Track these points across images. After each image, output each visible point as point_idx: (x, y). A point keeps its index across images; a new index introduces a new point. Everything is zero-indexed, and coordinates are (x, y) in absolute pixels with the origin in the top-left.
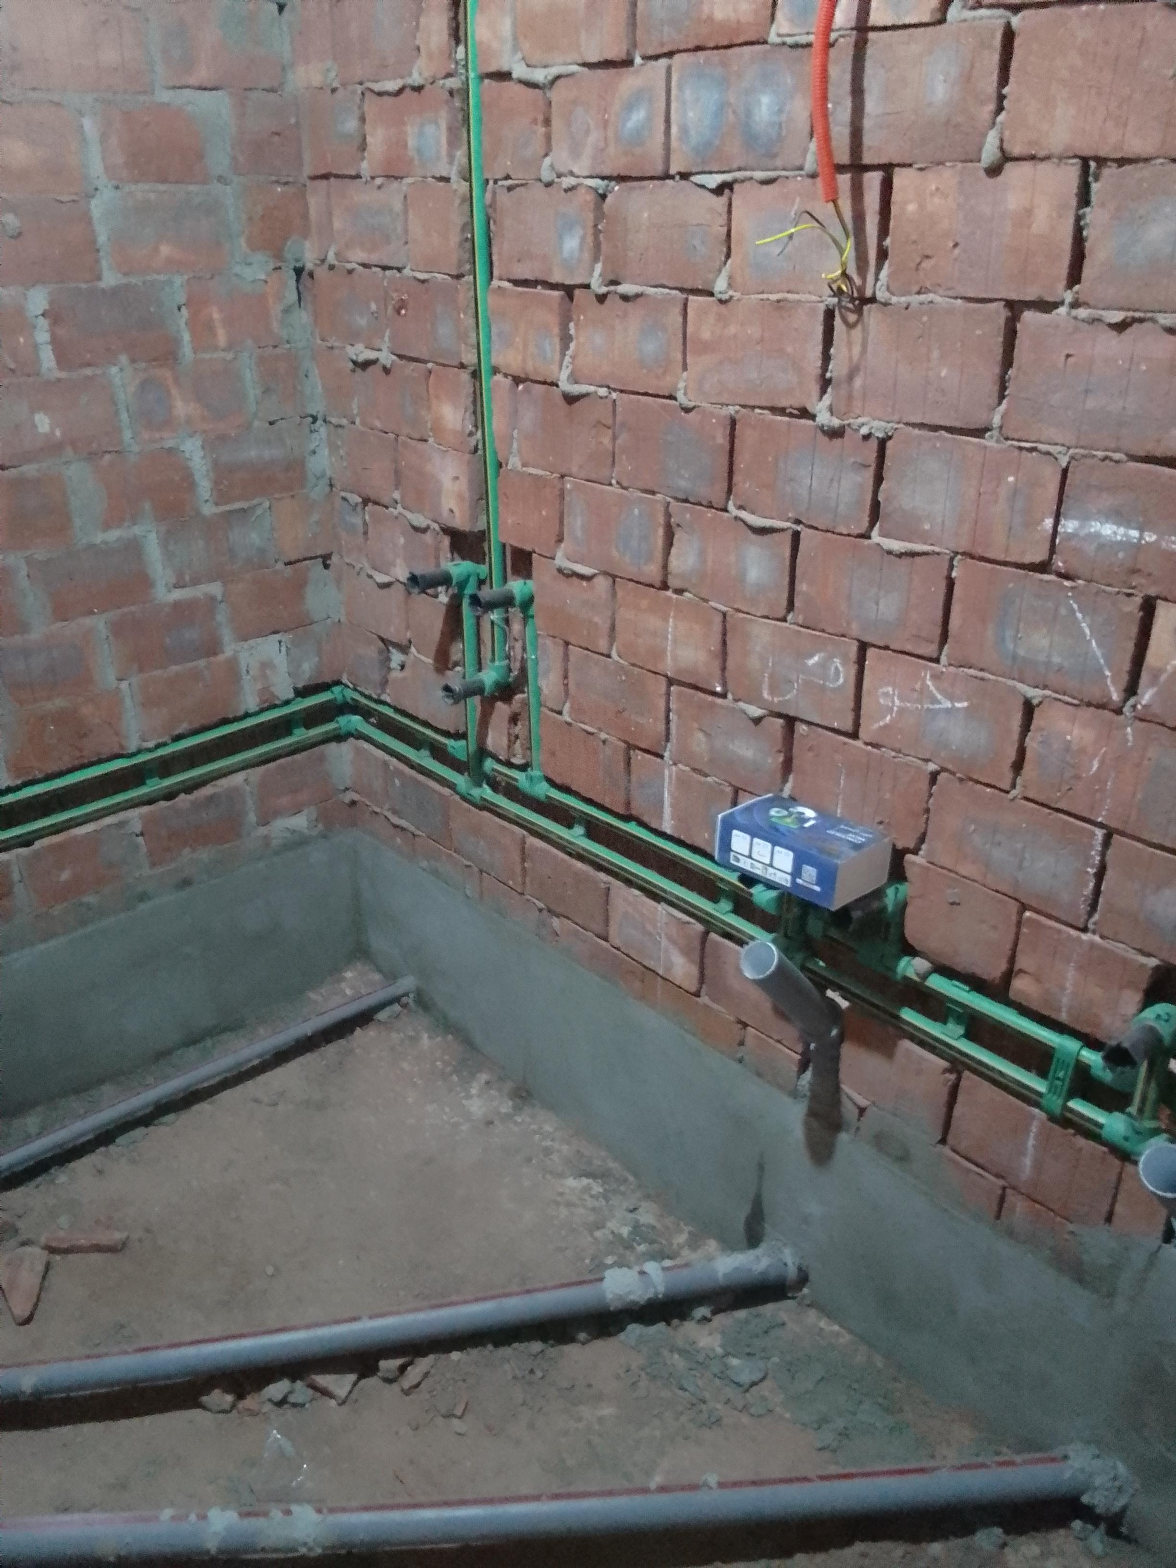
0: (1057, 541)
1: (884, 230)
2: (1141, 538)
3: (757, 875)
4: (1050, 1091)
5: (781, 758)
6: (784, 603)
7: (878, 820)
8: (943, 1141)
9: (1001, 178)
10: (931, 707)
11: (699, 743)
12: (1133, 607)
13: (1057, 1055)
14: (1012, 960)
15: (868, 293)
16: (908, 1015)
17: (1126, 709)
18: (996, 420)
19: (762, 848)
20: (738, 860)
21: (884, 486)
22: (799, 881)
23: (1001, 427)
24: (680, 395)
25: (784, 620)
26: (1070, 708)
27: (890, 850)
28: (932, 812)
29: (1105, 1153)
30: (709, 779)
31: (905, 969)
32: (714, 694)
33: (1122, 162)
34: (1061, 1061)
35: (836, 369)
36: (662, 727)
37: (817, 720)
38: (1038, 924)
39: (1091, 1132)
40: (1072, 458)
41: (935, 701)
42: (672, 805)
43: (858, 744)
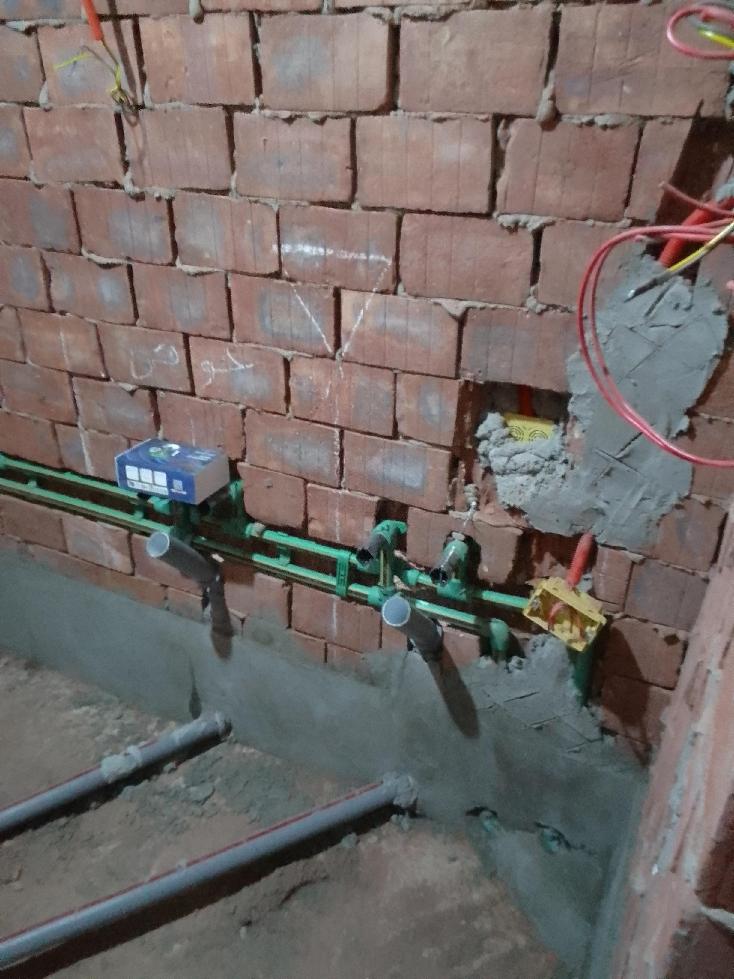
0: (282, 259)
1: (141, 61)
2: (325, 253)
3: (147, 492)
4: (338, 583)
5: (152, 415)
6: (132, 313)
7: (217, 444)
8: (290, 626)
9: (205, 23)
10: (233, 369)
11: (99, 414)
12: (329, 295)
13: (338, 563)
14: (306, 513)
15: (139, 102)
16: (258, 558)
17: (337, 356)
18: (233, 185)
19: (146, 474)
20: (133, 484)
21: (176, 231)
22: (173, 490)
23: (236, 188)
24: (32, 177)
25: (134, 324)
26: (308, 360)
27: (228, 463)
28: (247, 434)
29: (372, 610)
30: (110, 436)
31: (250, 532)
32: (101, 379)
33: (272, 13)
34: (342, 564)
35: (130, 155)
36: (72, 406)
37: (169, 387)
38: (315, 489)
39: (362, 601)
40: (280, 206)
41: (234, 366)
42: (90, 456)
43: (197, 399)
